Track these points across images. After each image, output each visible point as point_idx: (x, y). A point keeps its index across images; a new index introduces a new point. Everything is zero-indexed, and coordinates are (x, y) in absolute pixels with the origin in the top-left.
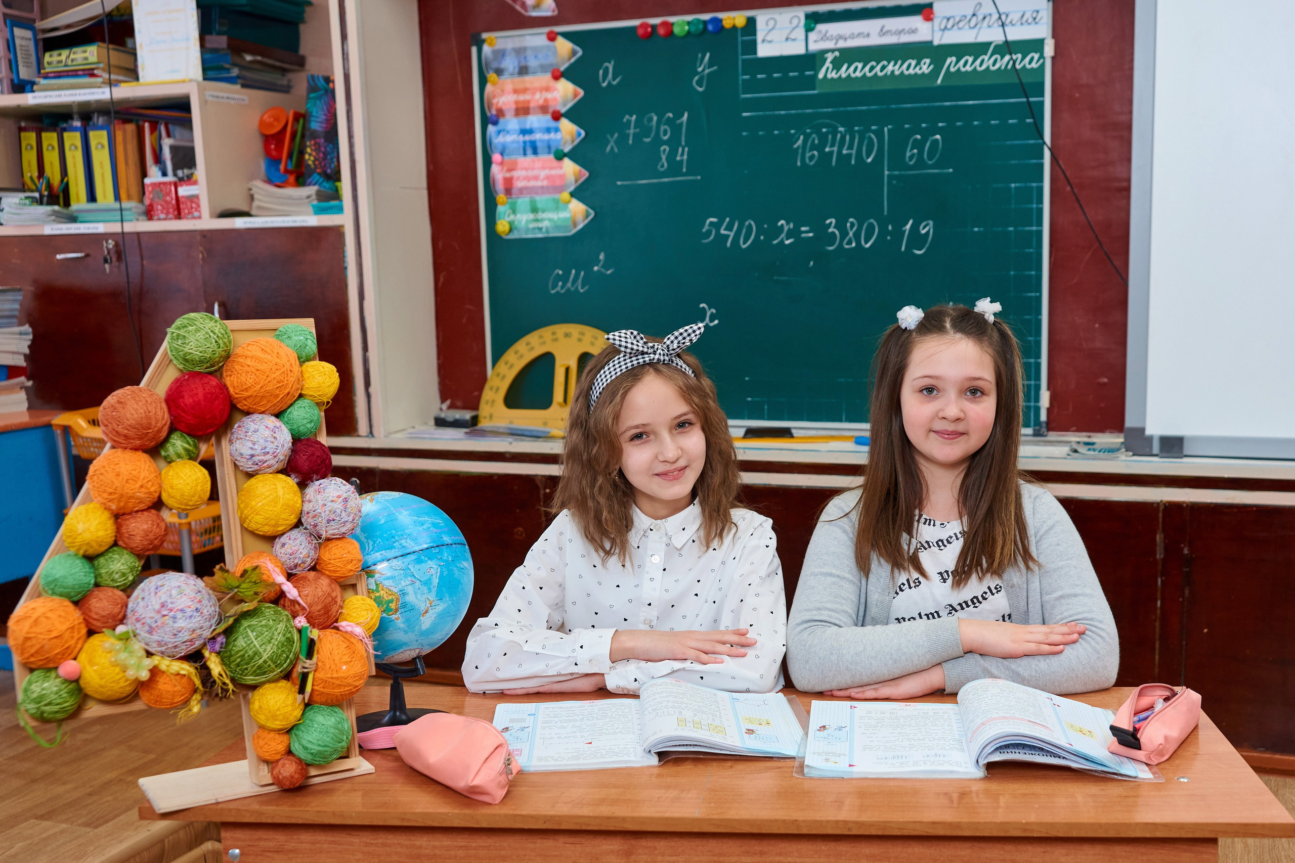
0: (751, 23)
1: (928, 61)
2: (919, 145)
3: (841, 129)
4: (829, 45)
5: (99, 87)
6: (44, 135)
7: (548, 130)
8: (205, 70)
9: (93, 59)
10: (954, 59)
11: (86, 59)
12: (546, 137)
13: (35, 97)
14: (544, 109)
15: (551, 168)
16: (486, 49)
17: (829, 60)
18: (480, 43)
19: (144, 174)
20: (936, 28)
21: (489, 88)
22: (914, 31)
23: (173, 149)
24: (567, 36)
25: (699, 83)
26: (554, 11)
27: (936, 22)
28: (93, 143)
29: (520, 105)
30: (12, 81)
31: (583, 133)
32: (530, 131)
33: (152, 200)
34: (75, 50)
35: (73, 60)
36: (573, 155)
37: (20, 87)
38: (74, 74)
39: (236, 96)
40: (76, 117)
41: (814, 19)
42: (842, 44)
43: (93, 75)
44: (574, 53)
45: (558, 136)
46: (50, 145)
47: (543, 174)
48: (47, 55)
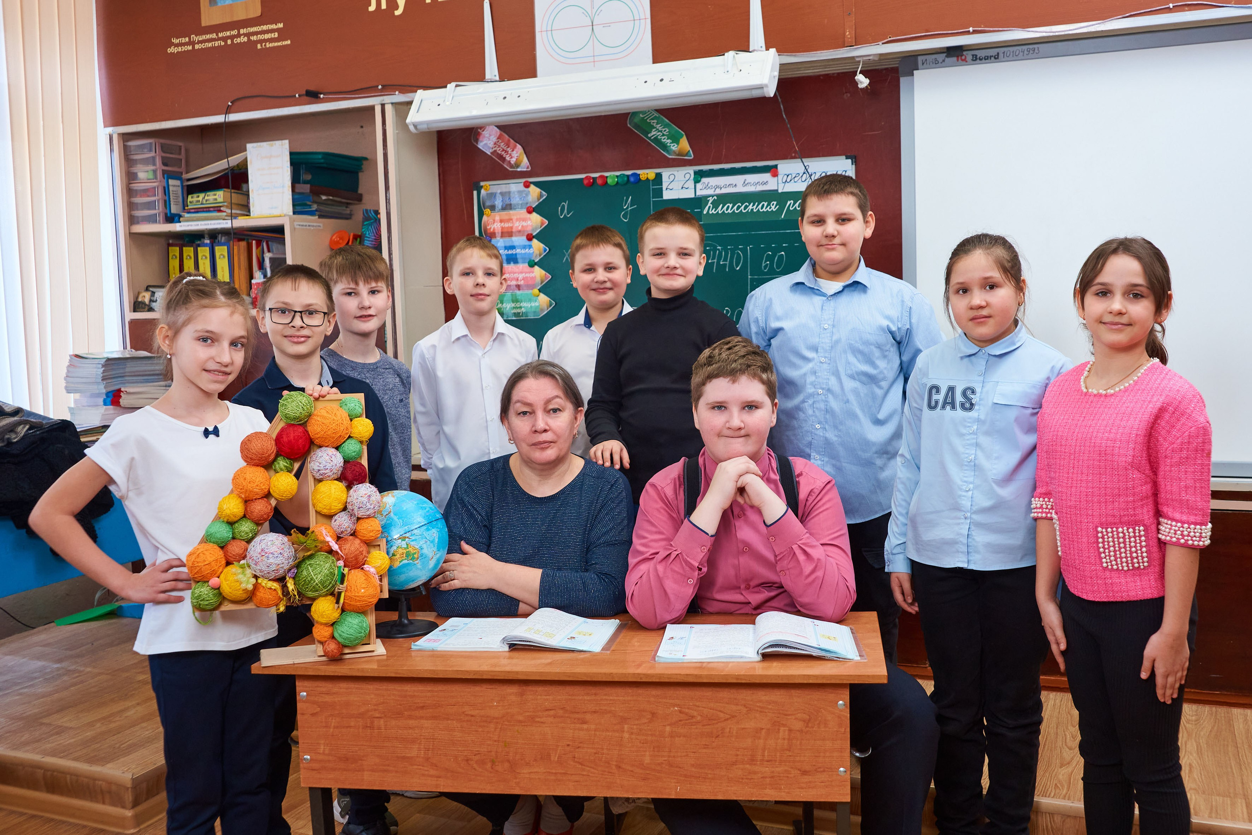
0: (659, 176)
1: (775, 203)
2: (771, 259)
3: (719, 248)
4: (710, 192)
5: (224, 219)
6: (184, 248)
7: (524, 247)
8: (294, 206)
9: (220, 200)
10: (792, 201)
11: (216, 199)
12: (523, 251)
13: (181, 226)
14: (520, 232)
15: (526, 273)
16: (483, 192)
17: (710, 202)
18: (479, 189)
19: (251, 277)
20: (780, 181)
21: (485, 218)
22: (766, 183)
23: (270, 259)
24: (537, 184)
25: (625, 216)
26: (528, 168)
27: (780, 177)
28: (217, 254)
29: (505, 230)
30: (166, 214)
31: (548, 250)
32: (513, 247)
33: (256, 294)
34: (208, 193)
35: (206, 200)
36: (541, 264)
37: (171, 219)
38: (207, 210)
39: (315, 224)
40: (206, 236)
41: (699, 176)
42: (718, 191)
43: (220, 211)
44: (541, 196)
45: (531, 251)
46: (189, 255)
47: (521, 276)
48: (190, 197)
